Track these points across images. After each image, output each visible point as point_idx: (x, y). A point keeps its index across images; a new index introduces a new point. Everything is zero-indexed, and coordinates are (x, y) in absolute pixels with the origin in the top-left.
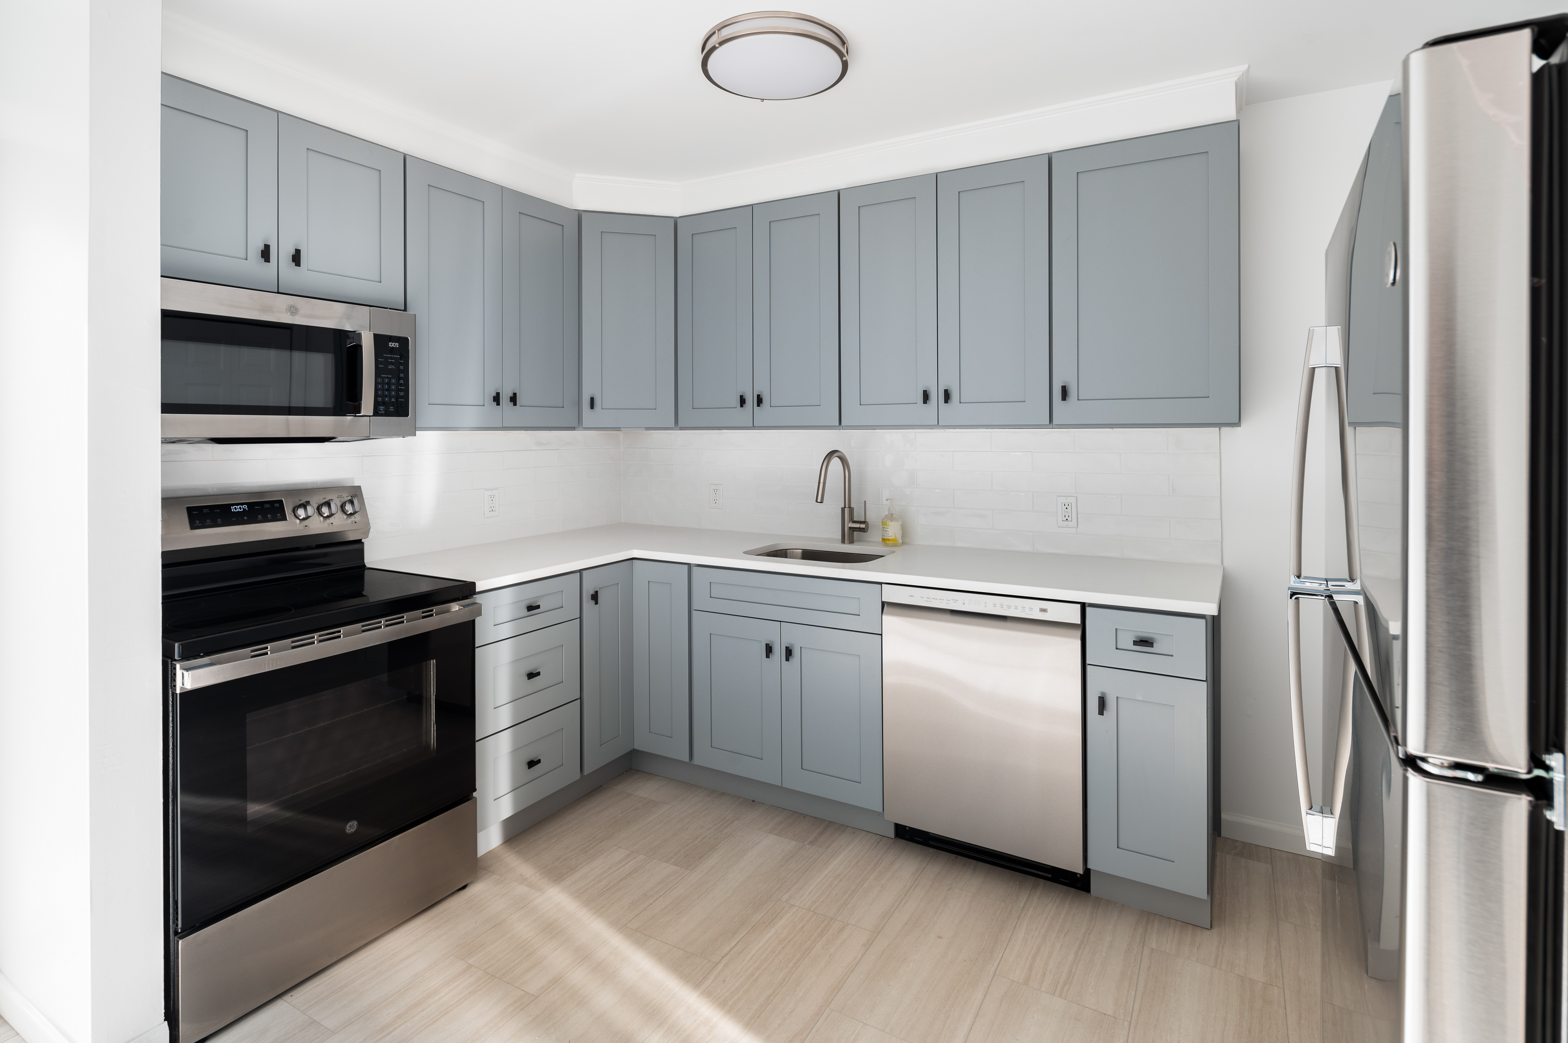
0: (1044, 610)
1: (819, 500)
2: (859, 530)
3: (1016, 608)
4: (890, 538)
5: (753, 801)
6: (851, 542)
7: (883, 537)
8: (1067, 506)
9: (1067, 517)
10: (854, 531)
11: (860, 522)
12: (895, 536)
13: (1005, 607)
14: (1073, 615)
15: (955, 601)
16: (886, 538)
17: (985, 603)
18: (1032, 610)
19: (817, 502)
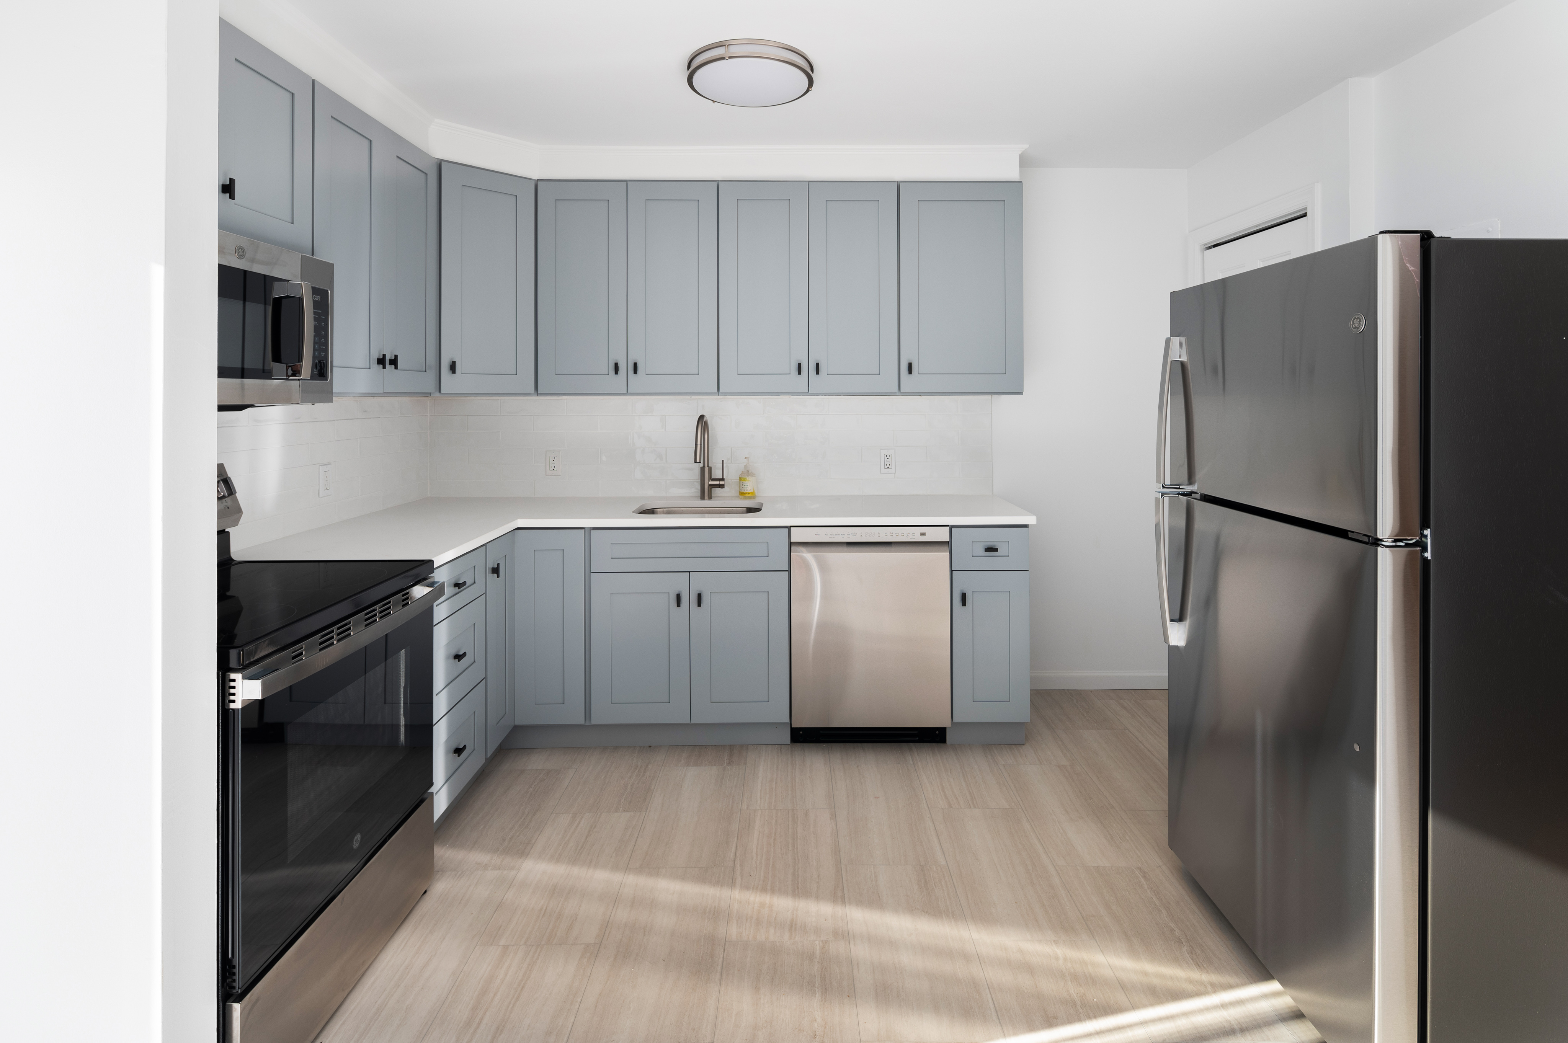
0: (923, 534)
1: (698, 461)
2: (718, 486)
3: (903, 535)
4: (749, 491)
5: (650, 747)
6: (710, 498)
7: (741, 491)
8: (888, 457)
9: (888, 466)
10: (713, 488)
11: (720, 480)
12: (754, 490)
13: (894, 535)
14: (943, 535)
15: (854, 535)
16: (742, 491)
17: (879, 533)
18: (915, 535)
19: (696, 462)
